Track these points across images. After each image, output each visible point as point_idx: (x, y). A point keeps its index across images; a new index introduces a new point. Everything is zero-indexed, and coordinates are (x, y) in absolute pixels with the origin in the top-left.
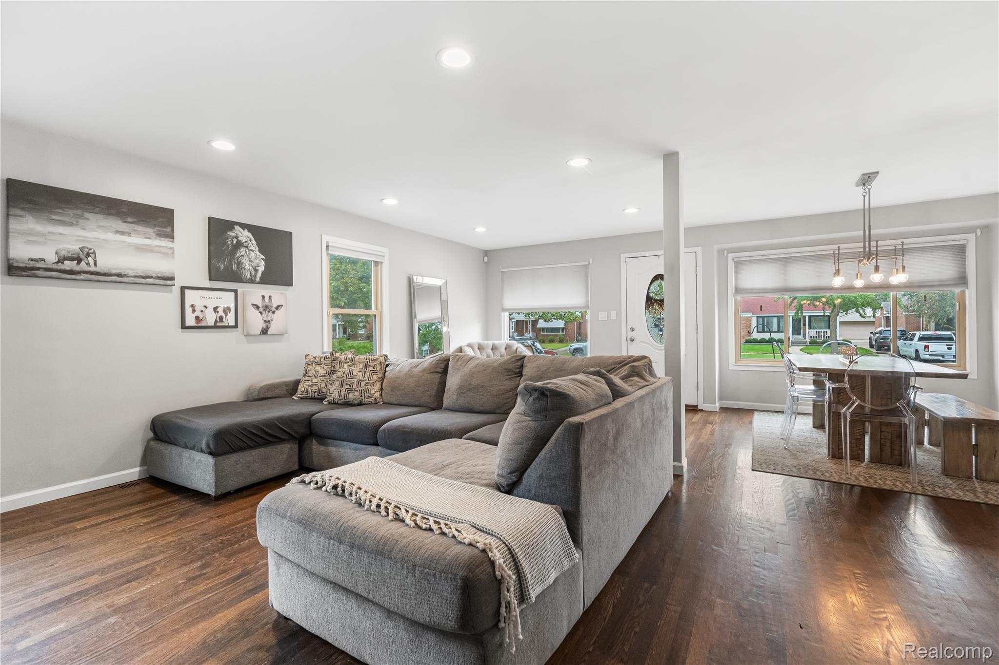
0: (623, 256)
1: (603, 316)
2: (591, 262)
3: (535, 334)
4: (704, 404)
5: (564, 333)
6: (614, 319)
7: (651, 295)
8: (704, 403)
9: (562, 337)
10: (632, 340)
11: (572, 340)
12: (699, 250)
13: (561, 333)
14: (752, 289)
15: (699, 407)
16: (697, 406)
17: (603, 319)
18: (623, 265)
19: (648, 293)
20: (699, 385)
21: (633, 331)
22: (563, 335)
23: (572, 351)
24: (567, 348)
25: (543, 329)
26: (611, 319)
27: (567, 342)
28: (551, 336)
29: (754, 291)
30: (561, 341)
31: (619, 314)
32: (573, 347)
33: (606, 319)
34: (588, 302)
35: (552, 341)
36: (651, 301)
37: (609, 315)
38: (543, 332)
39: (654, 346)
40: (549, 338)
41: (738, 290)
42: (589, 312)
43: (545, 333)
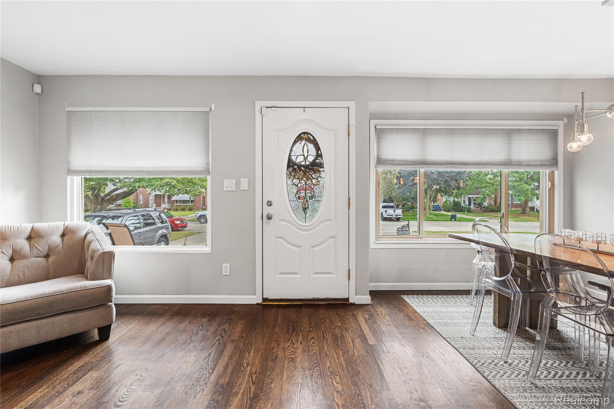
0: (258, 104)
1: (229, 184)
2: (213, 108)
3: (170, 205)
4: (358, 297)
5: (193, 204)
6: (245, 189)
7: (294, 158)
8: (356, 295)
9: (191, 206)
10: (269, 218)
11: (198, 209)
12: (352, 104)
13: (190, 204)
14: (393, 160)
15: (351, 301)
16: (347, 299)
17: (230, 189)
18: (258, 116)
19: (290, 156)
20: (350, 273)
21: (270, 205)
22: (192, 205)
23: (198, 217)
24: (194, 215)
25: (177, 201)
26: (242, 188)
27: (195, 210)
28: (183, 206)
29: (395, 162)
30: (190, 210)
31: (252, 183)
32: (199, 214)
33: (234, 189)
34: (208, 164)
35: (183, 210)
36: (292, 167)
37: (238, 184)
38: (177, 203)
39: (296, 224)
40: (182, 207)
41: (380, 161)
42: (209, 178)
43: (178, 204)
